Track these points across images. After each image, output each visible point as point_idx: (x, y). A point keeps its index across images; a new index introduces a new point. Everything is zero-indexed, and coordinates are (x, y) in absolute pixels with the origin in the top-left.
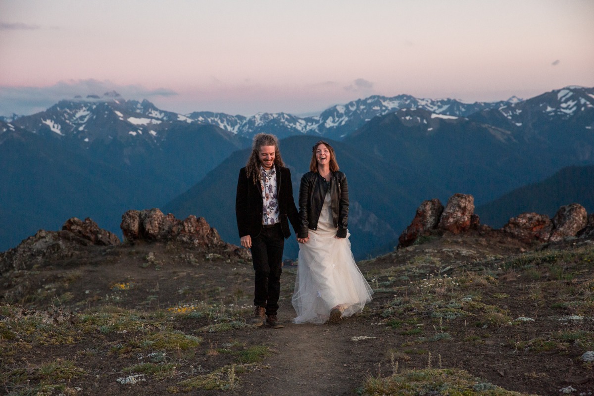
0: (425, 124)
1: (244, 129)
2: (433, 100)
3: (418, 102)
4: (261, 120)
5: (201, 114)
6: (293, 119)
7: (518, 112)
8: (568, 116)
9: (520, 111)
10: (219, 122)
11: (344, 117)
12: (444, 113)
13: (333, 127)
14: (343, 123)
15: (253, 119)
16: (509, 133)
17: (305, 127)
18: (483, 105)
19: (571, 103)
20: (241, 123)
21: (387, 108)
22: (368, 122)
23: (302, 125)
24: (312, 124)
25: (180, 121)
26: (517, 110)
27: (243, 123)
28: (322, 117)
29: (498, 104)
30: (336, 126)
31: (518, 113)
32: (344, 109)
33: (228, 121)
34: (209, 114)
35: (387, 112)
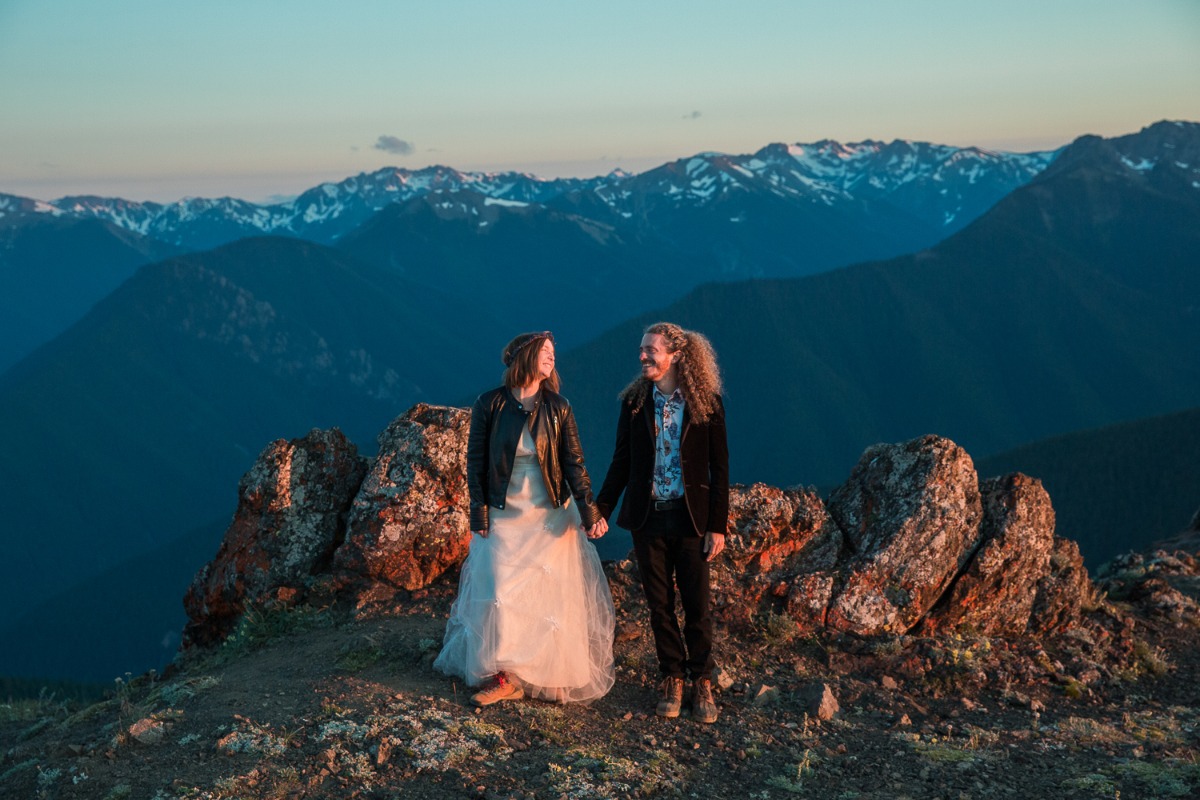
0: (474, 215)
1: (159, 226)
2: (487, 175)
3: (461, 178)
4: (189, 209)
5: (81, 200)
6: (248, 209)
7: (626, 194)
8: (703, 201)
9: (628, 193)
10: (113, 213)
11: (336, 205)
12: (505, 197)
13: (318, 221)
14: (336, 215)
15: (175, 210)
16: (612, 228)
17: (270, 221)
18: (568, 182)
19: (707, 180)
20: (153, 216)
21: (409, 189)
22: (379, 212)
23: (264, 219)
24: (282, 217)
25: (40, 213)
26: (624, 192)
27: (158, 216)
28: (298, 204)
29: (593, 182)
30: (324, 220)
31: (624, 197)
32: (337, 190)
33: (130, 213)
34: (93, 200)
35: (409, 195)
